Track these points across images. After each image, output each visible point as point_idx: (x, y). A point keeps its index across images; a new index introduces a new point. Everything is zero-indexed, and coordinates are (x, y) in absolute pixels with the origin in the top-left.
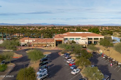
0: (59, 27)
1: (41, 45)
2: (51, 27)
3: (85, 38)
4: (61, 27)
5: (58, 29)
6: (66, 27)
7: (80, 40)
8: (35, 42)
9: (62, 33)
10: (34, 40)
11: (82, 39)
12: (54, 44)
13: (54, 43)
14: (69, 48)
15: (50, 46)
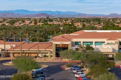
0: (61, 19)
1: (27, 55)
2: (40, 20)
3: (113, 42)
4: (67, 20)
5: (59, 25)
6: (79, 20)
7: (103, 45)
8: (15, 48)
9: (69, 32)
10: (14, 46)
11: (108, 44)
12: (51, 52)
13: (52, 50)
14: (80, 56)
15: (45, 56)
